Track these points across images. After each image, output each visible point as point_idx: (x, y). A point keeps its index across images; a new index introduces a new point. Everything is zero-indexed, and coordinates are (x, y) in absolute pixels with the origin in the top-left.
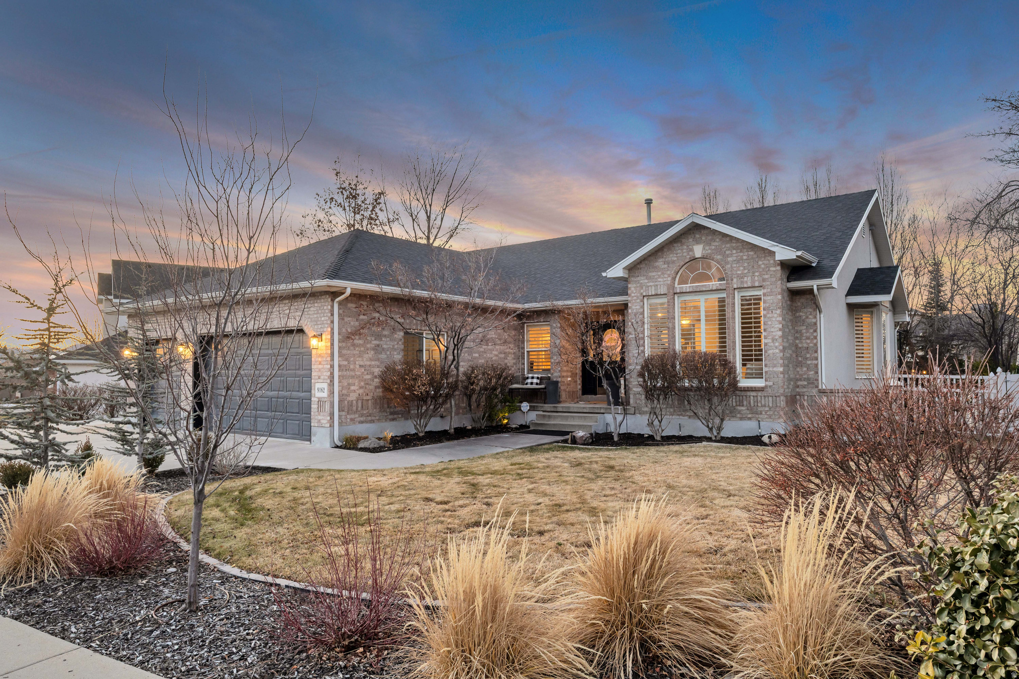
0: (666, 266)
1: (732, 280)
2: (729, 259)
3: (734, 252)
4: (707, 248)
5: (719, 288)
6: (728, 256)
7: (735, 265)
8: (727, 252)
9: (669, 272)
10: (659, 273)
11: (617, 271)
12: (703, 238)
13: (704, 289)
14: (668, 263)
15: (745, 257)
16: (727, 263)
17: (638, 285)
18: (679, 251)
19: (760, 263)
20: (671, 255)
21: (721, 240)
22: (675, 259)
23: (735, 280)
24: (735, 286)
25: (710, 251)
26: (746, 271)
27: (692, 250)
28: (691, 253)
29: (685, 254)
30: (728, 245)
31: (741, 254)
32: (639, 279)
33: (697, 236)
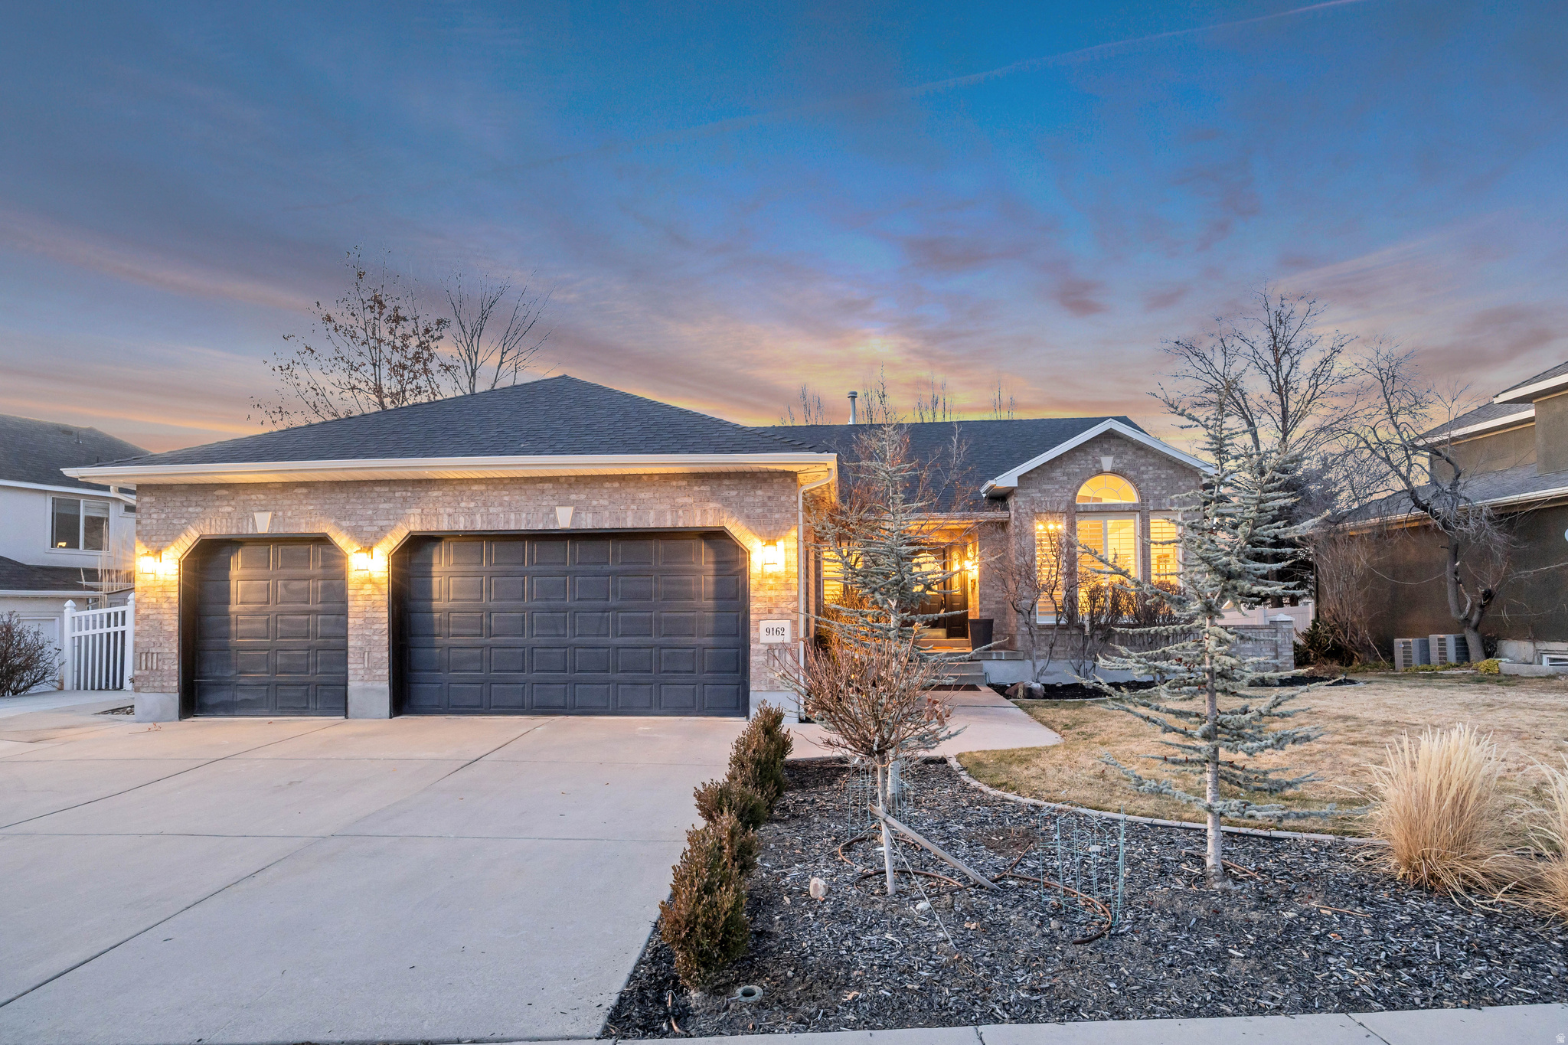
0: (1065, 478)
1: (1148, 501)
2: (1145, 476)
3: (1151, 468)
4: (1118, 461)
5: (1132, 509)
6: (1143, 473)
7: (1151, 484)
8: (1143, 468)
9: (1069, 487)
10: (1057, 487)
11: (1007, 480)
12: (1113, 449)
13: (1114, 509)
14: (1068, 475)
15: (1163, 476)
16: (1142, 481)
17: (1028, 499)
18: (1082, 462)
19: (1180, 483)
20: (1072, 466)
21: (1134, 453)
22: (1078, 470)
23: (1151, 501)
24: (1152, 508)
25: (1121, 465)
26: (1164, 492)
27: (1099, 462)
28: (1097, 465)
29: (1090, 466)
30: (1143, 460)
31: (1159, 472)
32: (1029, 491)
33: (1106, 446)
